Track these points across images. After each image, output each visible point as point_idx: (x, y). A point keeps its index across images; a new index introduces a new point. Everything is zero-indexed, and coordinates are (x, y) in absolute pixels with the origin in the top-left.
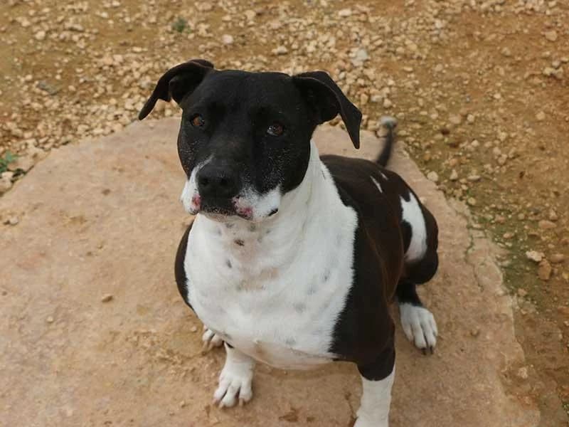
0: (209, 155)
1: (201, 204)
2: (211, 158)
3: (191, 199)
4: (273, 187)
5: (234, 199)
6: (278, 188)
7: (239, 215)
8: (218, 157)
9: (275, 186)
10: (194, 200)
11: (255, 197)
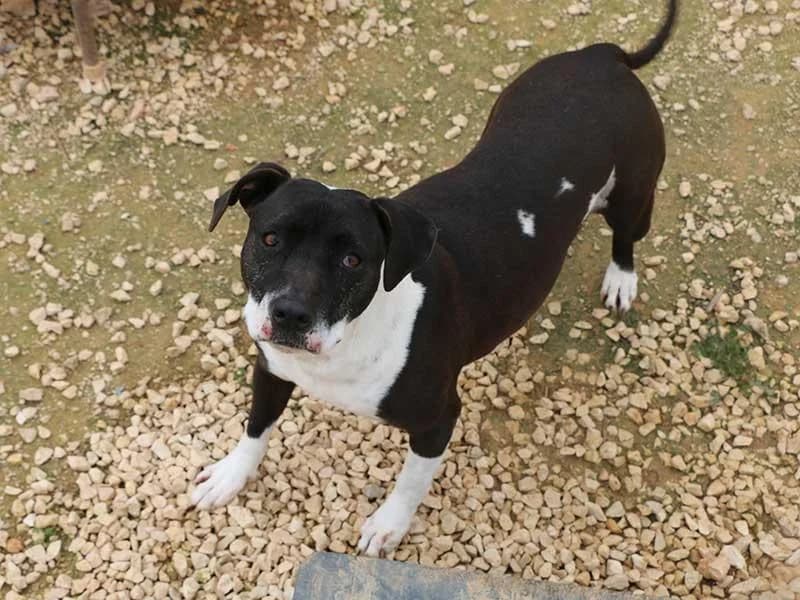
0: (285, 284)
1: (273, 334)
2: (288, 288)
3: (260, 327)
4: (340, 318)
5: (307, 335)
6: (345, 318)
7: (309, 351)
8: (296, 290)
9: (342, 318)
10: (264, 329)
11: (326, 332)
